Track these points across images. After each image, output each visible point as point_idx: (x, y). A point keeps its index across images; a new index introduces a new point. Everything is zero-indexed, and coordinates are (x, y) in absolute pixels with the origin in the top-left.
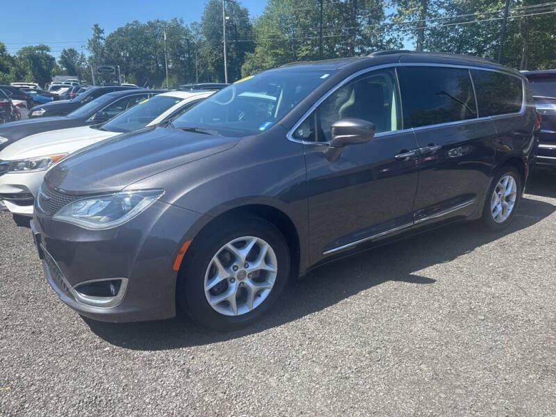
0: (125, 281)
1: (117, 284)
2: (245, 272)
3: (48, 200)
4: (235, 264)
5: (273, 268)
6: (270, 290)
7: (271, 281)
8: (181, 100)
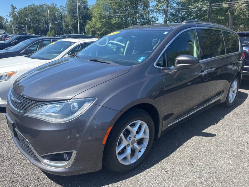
0: (75, 153)
1: (70, 154)
2: (134, 140)
3: (21, 103)
4: (130, 136)
5: (147, 136)
6: (145, 148)
7: (146, 143)
8: (74, 43)
